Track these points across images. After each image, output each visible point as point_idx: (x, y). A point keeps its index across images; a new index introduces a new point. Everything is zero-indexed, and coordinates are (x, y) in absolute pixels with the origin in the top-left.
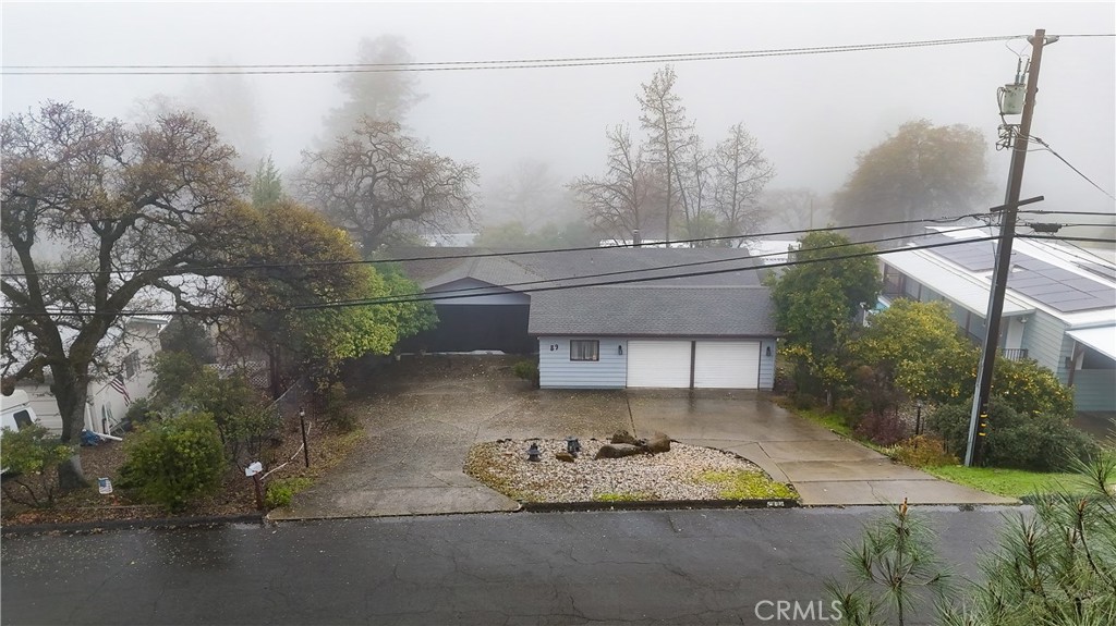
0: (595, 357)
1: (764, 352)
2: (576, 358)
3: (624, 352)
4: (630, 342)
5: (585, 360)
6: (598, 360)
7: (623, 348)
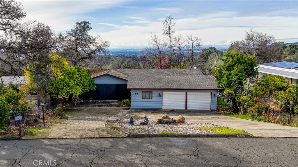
0: (151, 98)
1: (213, 96)
2: (144, 98)
3: (161, 96)
4: (163, 92)
5: (147, 99)
6: (152, 99)
7: (161, 94)
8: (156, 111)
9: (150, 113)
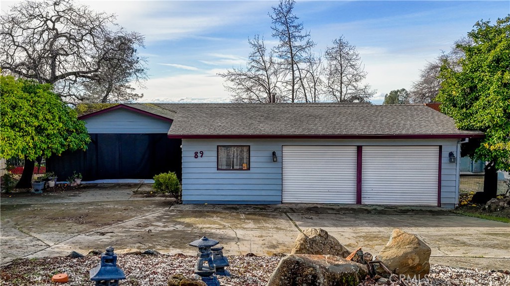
0: (245, 166)
1: (445, 159)
2: (224, 167)
3: (279, 159)
4: (285, 148)
5: (233, 169)
6: (249, 169)
7: (278, 154)
8: (261, 209)
9: (243, 216)
